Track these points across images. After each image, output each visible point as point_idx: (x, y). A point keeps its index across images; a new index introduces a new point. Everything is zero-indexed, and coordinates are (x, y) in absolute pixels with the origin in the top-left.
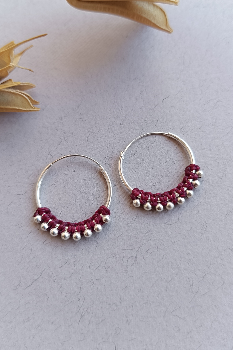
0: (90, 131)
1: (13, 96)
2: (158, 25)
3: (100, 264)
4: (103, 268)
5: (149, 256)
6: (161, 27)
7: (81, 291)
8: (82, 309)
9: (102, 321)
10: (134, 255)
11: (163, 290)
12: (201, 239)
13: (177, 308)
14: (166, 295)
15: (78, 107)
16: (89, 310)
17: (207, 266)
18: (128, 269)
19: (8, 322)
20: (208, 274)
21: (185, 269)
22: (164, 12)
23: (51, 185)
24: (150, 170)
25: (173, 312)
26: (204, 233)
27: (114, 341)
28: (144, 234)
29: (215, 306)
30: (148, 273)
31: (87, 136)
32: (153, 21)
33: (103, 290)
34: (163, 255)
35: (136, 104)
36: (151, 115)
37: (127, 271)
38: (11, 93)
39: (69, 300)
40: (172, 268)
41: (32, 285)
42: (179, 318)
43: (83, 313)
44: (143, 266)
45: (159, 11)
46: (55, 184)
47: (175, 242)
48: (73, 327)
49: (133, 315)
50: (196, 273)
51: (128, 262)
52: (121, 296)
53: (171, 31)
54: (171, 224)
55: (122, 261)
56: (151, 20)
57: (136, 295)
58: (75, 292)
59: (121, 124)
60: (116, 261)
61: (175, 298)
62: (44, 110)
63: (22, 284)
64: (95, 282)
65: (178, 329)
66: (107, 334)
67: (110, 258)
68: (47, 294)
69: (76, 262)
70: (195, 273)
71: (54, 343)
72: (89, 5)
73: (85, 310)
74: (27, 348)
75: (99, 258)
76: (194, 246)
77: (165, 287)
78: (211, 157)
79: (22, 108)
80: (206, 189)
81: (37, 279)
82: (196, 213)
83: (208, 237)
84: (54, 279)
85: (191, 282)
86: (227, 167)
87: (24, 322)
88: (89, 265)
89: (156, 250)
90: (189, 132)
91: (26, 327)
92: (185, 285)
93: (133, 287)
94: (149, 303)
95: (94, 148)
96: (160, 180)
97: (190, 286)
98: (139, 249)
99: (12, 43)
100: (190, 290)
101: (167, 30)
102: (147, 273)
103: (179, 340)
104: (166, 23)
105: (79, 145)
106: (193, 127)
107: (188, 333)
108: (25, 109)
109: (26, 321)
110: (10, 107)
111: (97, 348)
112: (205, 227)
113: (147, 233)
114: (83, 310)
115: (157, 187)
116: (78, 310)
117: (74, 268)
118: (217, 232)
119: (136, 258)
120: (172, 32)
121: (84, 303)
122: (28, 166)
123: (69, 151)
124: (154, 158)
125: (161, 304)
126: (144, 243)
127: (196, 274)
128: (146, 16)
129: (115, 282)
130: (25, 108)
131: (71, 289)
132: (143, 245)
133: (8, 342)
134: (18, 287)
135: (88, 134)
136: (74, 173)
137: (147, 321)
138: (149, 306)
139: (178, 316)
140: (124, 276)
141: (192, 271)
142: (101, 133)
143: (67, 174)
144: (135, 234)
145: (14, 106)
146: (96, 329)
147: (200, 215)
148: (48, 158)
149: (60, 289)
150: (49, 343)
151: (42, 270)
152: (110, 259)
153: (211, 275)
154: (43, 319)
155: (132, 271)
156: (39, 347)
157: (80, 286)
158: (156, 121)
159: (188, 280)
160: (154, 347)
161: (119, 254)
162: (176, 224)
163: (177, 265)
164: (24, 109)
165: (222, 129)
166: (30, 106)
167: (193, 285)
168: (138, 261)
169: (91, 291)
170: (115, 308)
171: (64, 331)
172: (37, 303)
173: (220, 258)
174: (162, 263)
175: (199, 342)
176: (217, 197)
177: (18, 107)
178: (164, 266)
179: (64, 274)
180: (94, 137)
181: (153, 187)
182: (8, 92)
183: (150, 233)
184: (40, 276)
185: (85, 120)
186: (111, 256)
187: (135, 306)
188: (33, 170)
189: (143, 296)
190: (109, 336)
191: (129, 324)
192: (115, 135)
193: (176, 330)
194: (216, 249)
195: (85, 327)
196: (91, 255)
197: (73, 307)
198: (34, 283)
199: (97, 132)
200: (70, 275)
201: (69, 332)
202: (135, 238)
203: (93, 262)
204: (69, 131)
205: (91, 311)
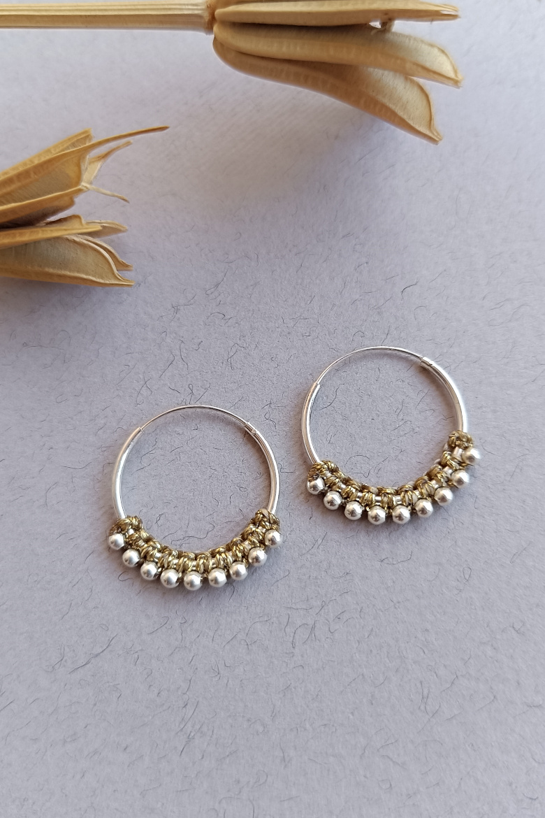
0: (239, 342)
2: (411, 123)
3: (235, 634)
4: (243, 642)
5: (341, 626)
6: (417, 127)
7: (191, 687)
8: (189, 725)
9: (231, 753)
10: (311, 622)
11: (364, 700)
12: (456, 602)
13: (390, 742)
14: (369, 712)
15: (217, 285)
16: (205, 729)
17: (462, 659)
18: (294, 651)
19: (32, 739)
20: (462, 676)
21: (415, 662)
22: (427, 96)
23: (144, 453)
24: (361, 442)
25: (381, 750)
26: (462, 588)
27: (252, 798)
28: (335, 580)
29: (471, 745)
30: (336, 663)
31: (231, 354)
32: (401, 113)
33: (237, 689)
34: (371, 628)
35: (343, 292)
36: (374, 321)
37: (291, 655)
39: (164, 704)
40: (387, 657)
41: (88, 666)
42: (394, 762)
43: (192, 734)
45: (416, 91)
46: (153, 452)
47: (399, 602)
48: (168, 762)
49: (296, 749)
50: (437, 672)
51: (296, 635)
52: (274, 706)
53: (437, 139)
54: (395, 563)
55: (283, 631)
56: (396, 111)
57: (308, 706)
58: (178, 688)
59: (307, 334)
60: (271, 632)
61: (388, 721)
62: (140, 285)
63: (66, 661)
64: (222, 672)
65: (388, 786)
66: (239, 782)
67: (258, 624)
68: (118, 686)
69: (186, 625)
70: (435, 673)
71: (126, 791)
73: (197, 727)
74: (66, 796)
75: (235, 621)
76: (438, 616)
77: (370, 695)
78: (495, 427)
80: (475, 495)
81: (99, 654)
82: (450, 545)
83: (471, 598)
84: (136, 656)
85: (426, 692)
86: (527, 452)
87: (65, 742)
88: (211, 634)
89: (358, 616)
90: (452, 367)
91: (67, 754)
92: (412, 696)
93: (303, 689)
94: (333, 726)
95: (243, 382)
96: (381, 465)
97: (423, 698)
98: (322, 610)
100: (422, 708)
101: (430, 135)
102: (334, 662)
103: (389, 809)
104: (428, 119)
105: (212, 373)
106: (464, 357)
107: (409, 796)
108: (102, 281)
110: (68, 273)
111: (214, 809)
112: (467, 577)
113: (341, 577)
114: (193, 727)
115: (372, 480)
116: (182, 726)
117: (180, 637)
118: (492, 590)
119: (313, 628)
120: (441, 140)
121: (195, 714)
122: (97, 408)
123: (189, 383)
124: (371, 418)
125: (358, 729)
126: (334, 598)
127: (436, 675)
128: (386, 101)
129: (264, 675)
130: (102, 278)
131: (171, 680)
132: (331, 603)
133: (28, 780)
134: (57, 666)
135: (234, 350)
136: (195, 432)
137: (326, 763)
138: (332, 732)
139: (391, 760)
140: (285, 665)
141: (430, 667)
142: (261, 350)
143: (181, 432)
144: (316, 578)
145: (78, 272)
146: (217, 769)
147: (459, 549)
148: (142, 395)
149: (147, 679)
150: (115, 791)
151: (112, 636)
152: (258, 626)
153: (468, 680)
154: (105, 740)
155: (302, 656)
156: (92, 796)
157: (189, 677)
158: (384, 336)
159: (419, 685)
161: (277, 617)
162: (406, 564)
163: (399, 652)
164: (98, 280)
165: (525, 368)
166: (113, 274)
167: (430, 696)
168: (317, 634)
169: (212, 690)
170: (261, 729)
171: (147, 768)
172: (95, 705)
173: (492, 645)
174: (368, 645)
176: (498, 515)
177: (87, 274)
178: (371, 651)
179: (157, 647)
180: (245, 357)
183: (348, 577)
184: (107, 647)
185: (229, 317)
186: (262, 619)
187: (303, 729)
188: (106, 417)
189: (322, 710)
190: (243, 787)
191: (285, 766)
192: (292, 358)
193: (384, 787)
194: (486, 625)
195: (194, 763)
196: (219, 614)
197: (172, 719)
198: (93, 661)
199: (254, 346)
200: (170, 652)
201: (160, 772)
202: (315, 586)
203: (221, 627)
204: (193, 339)
205: (208, 730)
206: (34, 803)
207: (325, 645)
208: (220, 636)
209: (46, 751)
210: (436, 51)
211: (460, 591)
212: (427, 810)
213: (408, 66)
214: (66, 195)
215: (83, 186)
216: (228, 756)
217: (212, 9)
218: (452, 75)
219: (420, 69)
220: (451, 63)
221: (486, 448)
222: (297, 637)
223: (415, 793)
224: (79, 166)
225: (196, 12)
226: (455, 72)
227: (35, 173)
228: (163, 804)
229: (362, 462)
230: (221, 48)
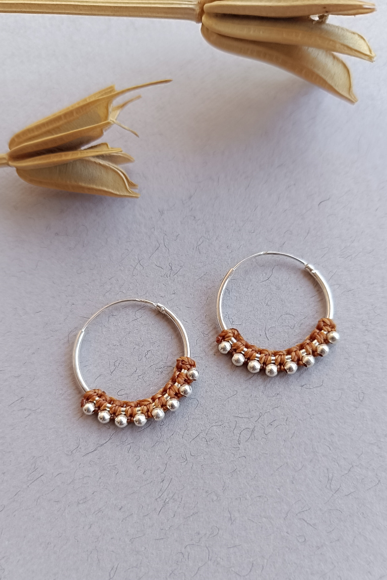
0: (205, 235)
1: (103, 171)
3: (198, 433)
4: (203, 439)
5: (273, 430)
7: (167, 469)
8: (165, 494)
9: (194, 514)
10: (251, 427)
11: (288, 480)
12: (353, 415)
13: (305, 509)
14: (291, 488)
15: (190, 198)
16: (176, 497)
17: (357, 454)
18: (239, 446)
19: (55, 501)
20: (357, 466)
21: (323, 456)
22: (348, 71)
23: (137, 309)
24: (289, 305)
25: (299, 514)
26: (358, 406)
27: (208, 546)
28: (269, 398)
29: (362, 514)
30: (268, 455)
31: (199, 243)
32: (329, 82)
33: (199, 471)
34: (293, 431)
35: (277, 204)
36: (298, 224)
37: (237, 449)
38: (100, 164)
39: (147, 480)
40: (305, 451)
41: (95, 452)
42: (308, 523)
43: (167, 500)
44: (262, 443)
46: (144, 308)
47: (313, 415)
48: (150, 519)
49: (239, 512)
50: (338, 462)
51: (241, 435)
52: (224, 483)
54: (311, 388)
55: (232, 432)
56: (327, 80)
57: (248, 484)
58: (158, 469)
59: (252, 231)
60: (223, 432)
61: (304, 495)
63: (80, 448)
64: (188, 459)
65: (303, 540)
66: (199, 534)
67: (215, 427)
68: (116, 466)
69: (164, 426)
71: (120, 539)
72: (235, 44)
73: (171, 495)
74: (78, 541)
75: (198, 424)
76: (341, 424)
77: (291, 477)
78: (382, 298)
79: (113, 190)
80: (368, 343)
81: (103, 444)
82: (349, 376)
83: (364, 413)
84: (129, 447)
85: (331, 475)
87: (78, 503)
88: (182, 433)
89: (285, 424)
90: (352, 256)
91: (80, 512)
92: (321, 479)
93: (245, 472)
94: (265, 497)
96: (302, 322)
97: (328, 480)
98: (260, 419)
99: (111, 89)
100: (328, 486)
102: (267, 454)
103: (304, 556)
105: (186, 255)
106: (361, 249)
107: (318, 548)
108: (118, 193)
109: (81, 502)
110: (95, 187)
111: (181, 553)
112: (361, 398)
113: (273, 396)
114: (168, 495)
115: (296, 331)
116: (160, 495)
118: (378, 408)
119: (253, 431)
121: (169, 486)
122: (106, 278)
123: (169, 262)
124: (296, 289)
125: (283, 500)
126: (268, 411)
127: (338, 464)
128: (320, 72)
129: (218, 462)
130: (118, 191)
131: (153, 464)
132: (266, 414)
133: (51, 530)
134: (74, 451)
135: (201, 240)
136: (173, 295)
137: (260, 523)
138: (265, 501)
139: (306, 522)
140: (233, 455)
141: (334, 459)
142: (220, 241)
144: (256, 397)
146: (184, 525)
147: (356, 380)
148: (137, 269)
149: (137, 462)
150: (112, 538)
153: (361, 468)
154: (106, 503)
155: (245, 450)
157: (166, 462)
158: (305, 234)
159: (326, 471)
160: (266, 561)
161: (228, 423)
162: (319, 389)
163: (313, 449)
164: (116, 192)
167: (333, 479)
168: (255, 435)
169: (182, 471)
170: (215, 498)
171: (135, 523)
172: (100, 478)
173: (378, 446)
174: (291, 443)
175: (333, 563)
176: (384, 357)
178: (293, 447)
180: (209, 246)
181: (290, 330)
182: (95, 162)
183: (278, 397)
184: (109, 439)
185: (198, 219)
186: (217, 424)
187: (244, 499)
188: (111, 284)
189: (258, 487)
190: (202, 537)
191: (232, 523)
192: (242, 247)
193: (300, 541)
194: (373, 432)
195: (168, 520)
196: (187, 419)
197: (153, 490)
198: (99, 448)
199: (215, 238)
200: (153, 445)
201: (144, 526)
202: (255, 402)
203: (188, 429)
204: (173, 233)
205: (178, 498)
206: (55, 546)
207: (261, 443)
208: (188, 434)
209: (65, 510)
210: (356, 37)
211: (356, 408)
212: (331, 558)
213: (338, 46)
214: (99, 126)
215: (111, 120)
216: (192, 515)
217: (201, 5)
218: (368, 53)
219: (346, 48)
220: (367, 45)
221: (376, 312)
222: (242, 437)
223: (322, 546)
224: (107, 108)
225: (191, 6)
226: (370, 51)
227: (77, 113)
228: (146, 548)
229: (289, 318)
230: (207, 32)
